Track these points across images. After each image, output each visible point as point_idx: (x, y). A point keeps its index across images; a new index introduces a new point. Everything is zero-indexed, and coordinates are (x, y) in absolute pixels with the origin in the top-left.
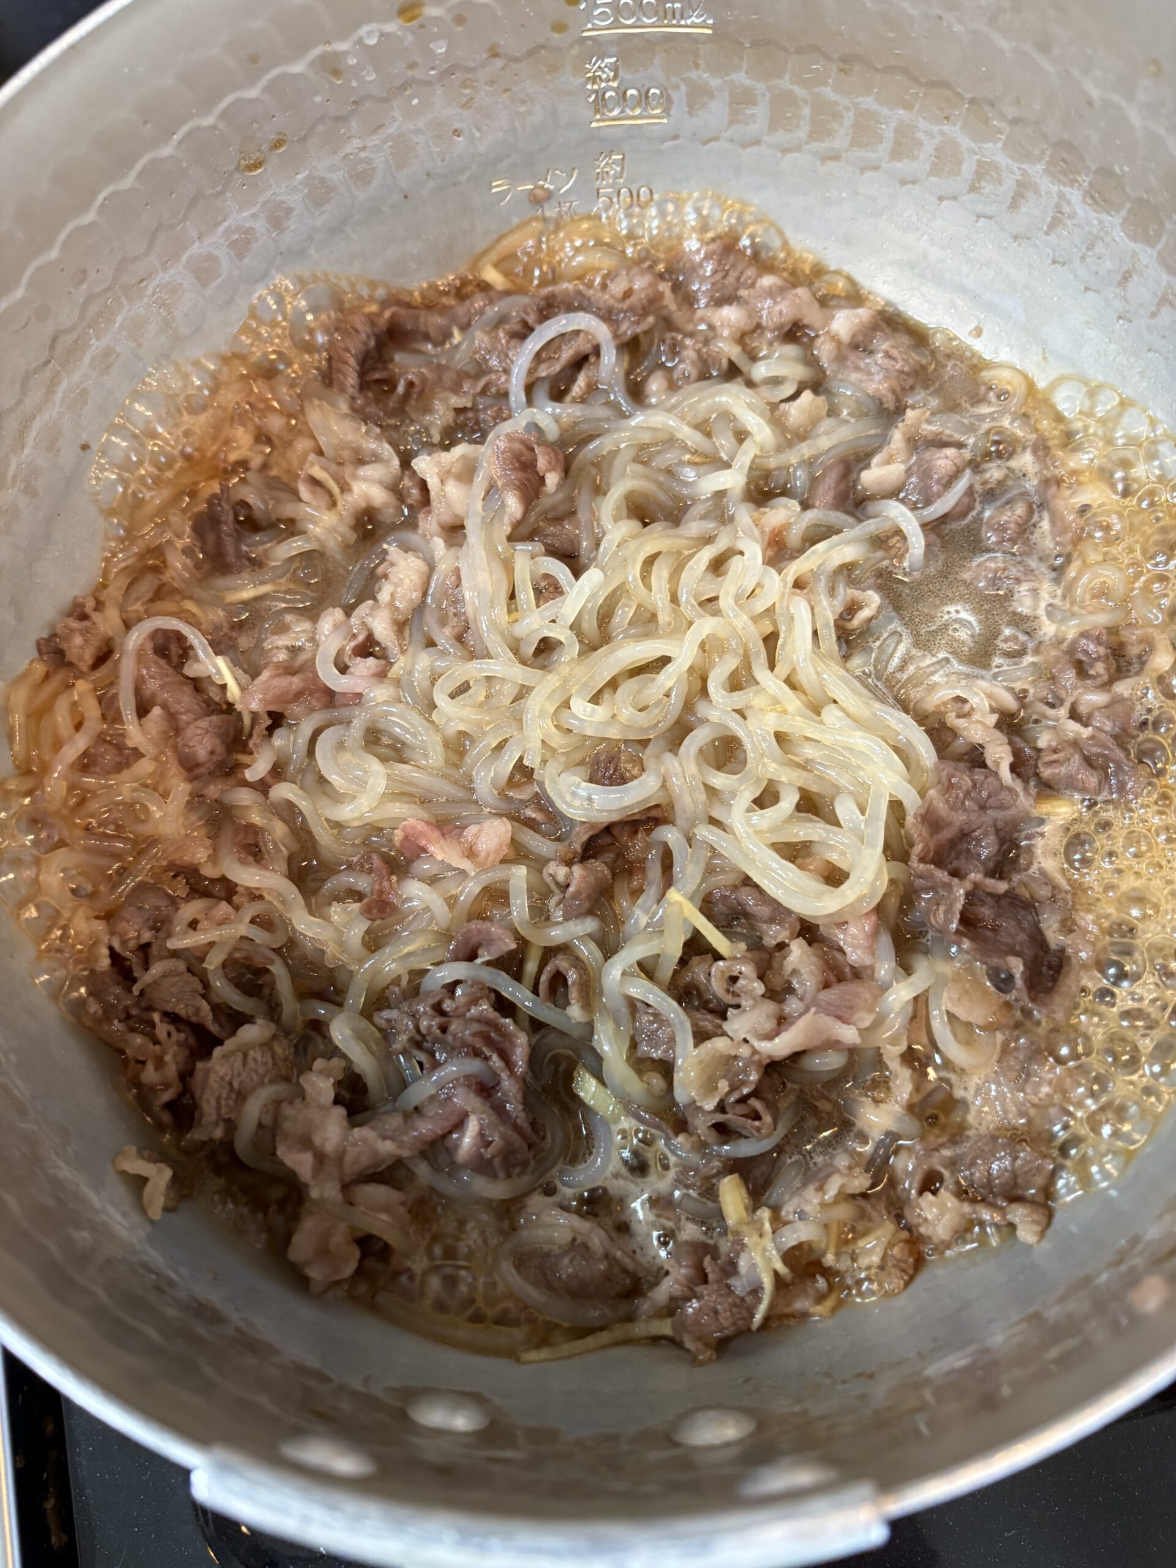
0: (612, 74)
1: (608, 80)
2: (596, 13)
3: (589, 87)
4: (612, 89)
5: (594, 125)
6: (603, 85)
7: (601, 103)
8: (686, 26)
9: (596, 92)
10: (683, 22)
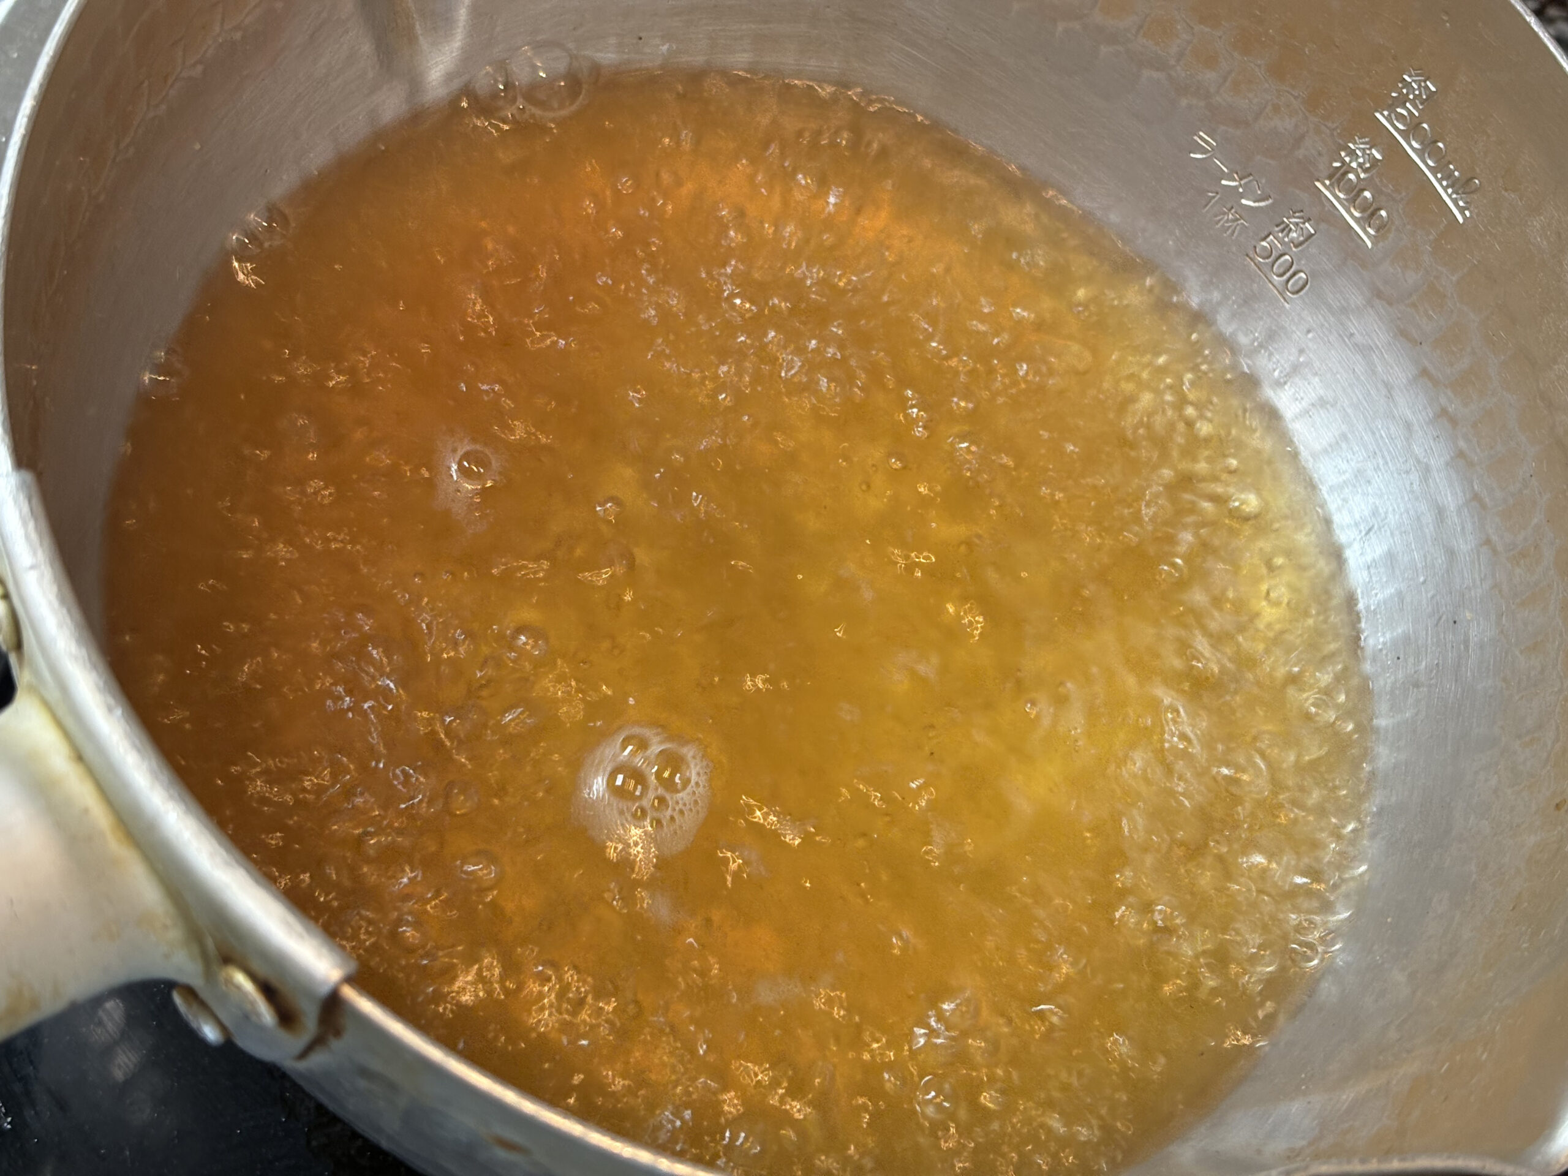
0: (1368, 165)
1: (1360, 165)
2: (1399, 110)
3: (1343, 154)
4: (1358, 176)
5: (1318, 184)
6: (1354, 165)
7: (1338, 177)
8: (1450, 196)
9: (1343, 162)
10: (1450, 191)
